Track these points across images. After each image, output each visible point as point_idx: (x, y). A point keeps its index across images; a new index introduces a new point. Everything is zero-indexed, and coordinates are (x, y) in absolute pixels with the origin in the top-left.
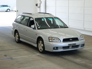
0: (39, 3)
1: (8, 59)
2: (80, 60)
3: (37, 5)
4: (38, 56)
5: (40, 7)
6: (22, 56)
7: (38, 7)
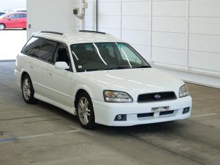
0: (80, 6)
1: (7, 140)
2: (179, 145)
3: (75, 12)
4: (79, 133)
5: (82, 17)
6: (39, 133)
7: (78, 17)
